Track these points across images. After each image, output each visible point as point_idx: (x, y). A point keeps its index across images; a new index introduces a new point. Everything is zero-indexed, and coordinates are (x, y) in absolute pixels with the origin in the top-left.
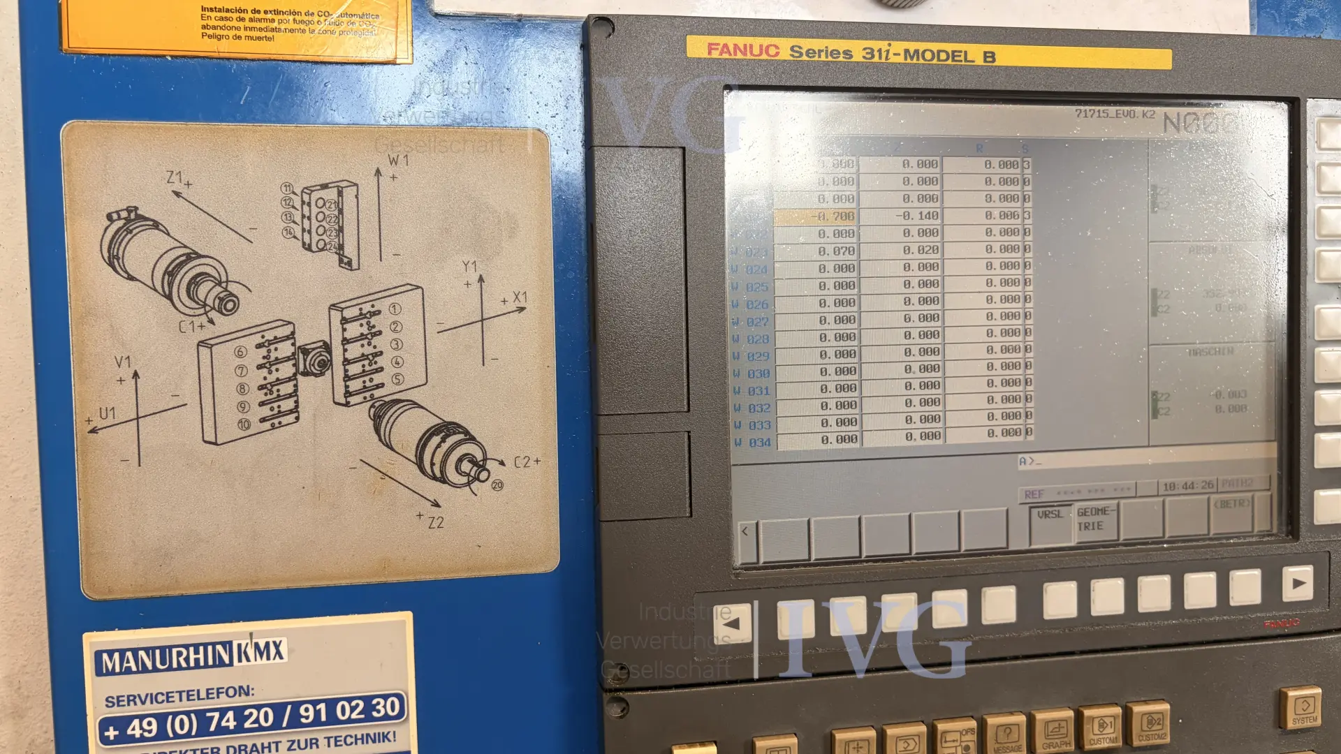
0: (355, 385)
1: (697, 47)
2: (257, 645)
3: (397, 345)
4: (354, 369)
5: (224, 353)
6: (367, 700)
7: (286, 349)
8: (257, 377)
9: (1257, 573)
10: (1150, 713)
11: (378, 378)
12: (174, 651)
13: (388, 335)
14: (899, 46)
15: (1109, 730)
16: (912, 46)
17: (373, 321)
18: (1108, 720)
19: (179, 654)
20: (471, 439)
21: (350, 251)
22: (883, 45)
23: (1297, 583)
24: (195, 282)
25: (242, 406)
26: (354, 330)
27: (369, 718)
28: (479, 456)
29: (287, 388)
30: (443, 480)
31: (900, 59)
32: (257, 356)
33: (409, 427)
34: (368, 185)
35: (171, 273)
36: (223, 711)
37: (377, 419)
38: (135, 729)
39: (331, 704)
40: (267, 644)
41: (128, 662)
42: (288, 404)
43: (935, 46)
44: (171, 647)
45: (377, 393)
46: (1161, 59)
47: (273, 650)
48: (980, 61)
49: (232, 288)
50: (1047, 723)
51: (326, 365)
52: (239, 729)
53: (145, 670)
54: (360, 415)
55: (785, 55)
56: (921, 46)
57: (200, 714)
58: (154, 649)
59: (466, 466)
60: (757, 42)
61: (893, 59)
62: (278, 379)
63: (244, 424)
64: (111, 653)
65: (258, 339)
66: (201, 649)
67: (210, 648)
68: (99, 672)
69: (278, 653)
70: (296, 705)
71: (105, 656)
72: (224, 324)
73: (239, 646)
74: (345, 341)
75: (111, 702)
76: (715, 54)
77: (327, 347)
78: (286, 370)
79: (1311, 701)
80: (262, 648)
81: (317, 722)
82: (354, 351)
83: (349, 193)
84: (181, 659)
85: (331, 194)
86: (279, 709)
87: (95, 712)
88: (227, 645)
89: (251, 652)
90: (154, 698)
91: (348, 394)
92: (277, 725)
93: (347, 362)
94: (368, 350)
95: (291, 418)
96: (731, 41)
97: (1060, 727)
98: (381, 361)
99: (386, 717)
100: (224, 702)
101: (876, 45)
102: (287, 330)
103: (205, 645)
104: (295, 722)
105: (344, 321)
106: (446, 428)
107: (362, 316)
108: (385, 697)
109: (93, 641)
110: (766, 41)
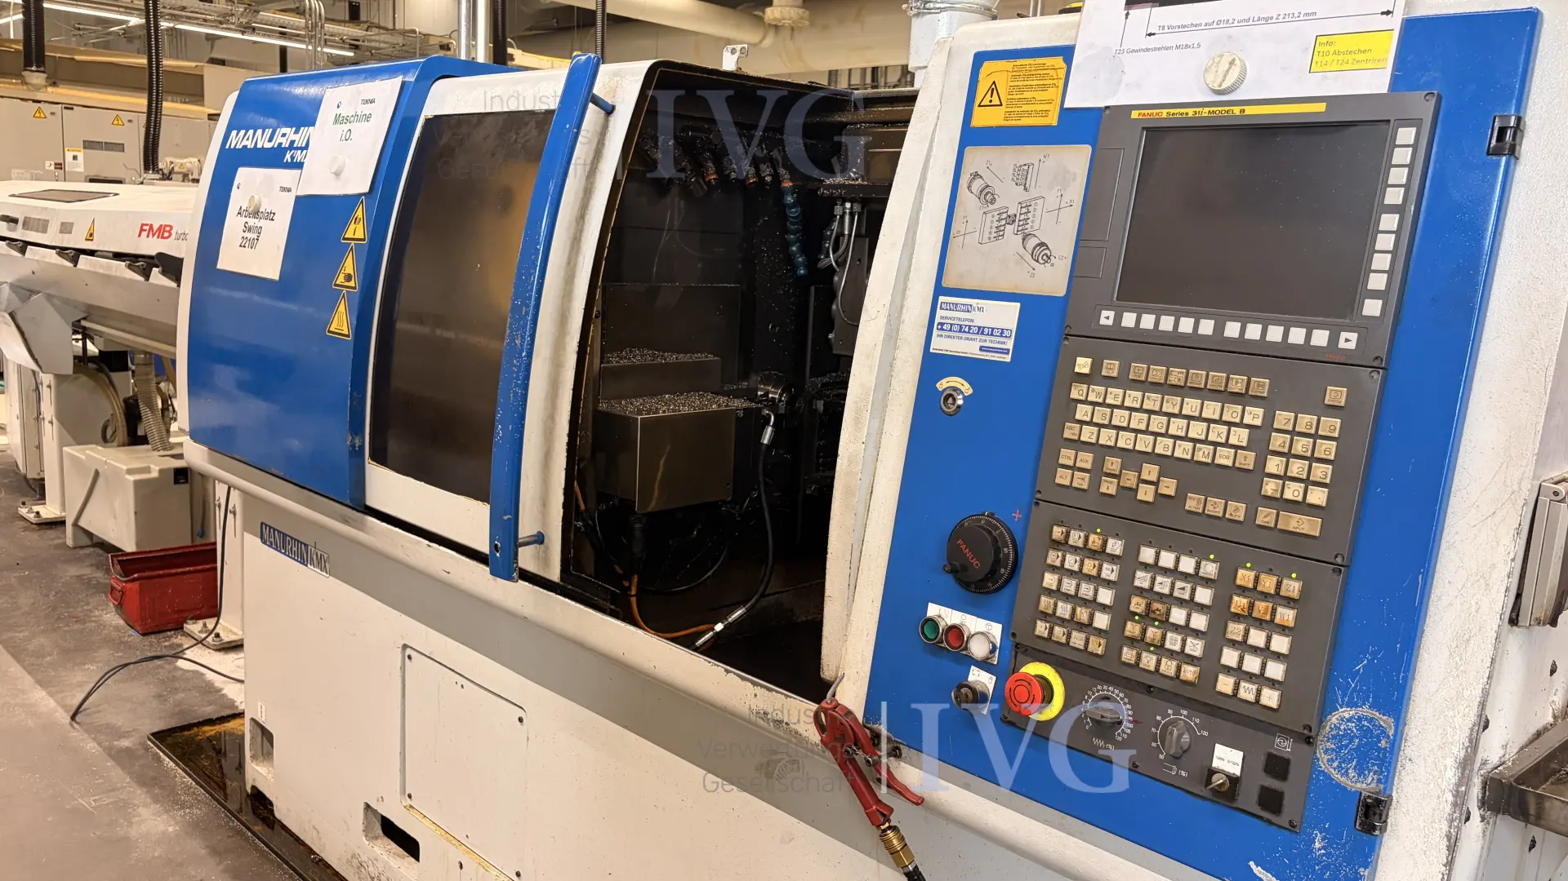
0: (1020, 228)
1: (1135, 114)
2: (978, 307)
3: (1034, 216)
4: (1021, 223)
5: (989, 215)
6: (1002, 330)
7: (1004, 216)
8: (996, 224)
9: (1327, 332)
10: (1259, 382)
11: (1027, 226)
13: (1032, 213)
14: (1206, 110)
15: (1239, 385)
16: (1212, 109)
17: (1029, 208)
18: (1240, 381)
19: (959, 306)
20: (1048, 248)
21: (1027, 186)
22: (1201, 109)
23: (1348, 340)
24: (986, 194)
25: (990, 233)
26: (1024, 210)
27: (1001, 336)
28: (1049, 254)
29: (1002, 228)
30: (1037, 261)
31: (1206, 115)
32: (997, 217)
33: (1032, 242)
34: (1036, 164)
35: (981, 191)
36: (966, 326)
37: (1024, 239)
38: (945, 327)
39: (993, 329)
40: (981, 307)
41: (948, 307)
42: (1001, 233)
43: (1220, 109)
44: (958, 304)
45: (1026, 231)
46: (1321, 107)
48: (1238, 113)
49: (995, 196)
50: (1214, 376)
51: (1014, 221)
52: (969, 332)
53: (950, 310)
54: (1020, 238)
55: (1164, 116)
56: (1215, 109)
57: (961, 325)
58: (954, 304)
59: (1045, 257)
60: (1155, 111)
61: (1203, 115)
62: (1001, 225)
63: (989, 238)
64: (945, 303)
65: (998, 212)
66: (965, 306)
67: (967, 306)
68: (941, 308)
69: (983, 311)
70: (984, 328)
71: (943, 304)
72: (991, 207)
73: (974, 306)
74: (1021, 214)
75: (942, 318)
76: (1141, 117)
77: (1015, 216)
78: (1003, 222)
79: (1339, 393)
81: (988, 334)
82: (1023, 217)
83: (1031, 167)
84: (960, 308)
85: (1026, 167)
86: (979, 328)
87: (937, 320)
88: (971, 306)
89: (976, 309)
90: (950, 318)
91: (1018, 231)
92: (978, 333)
93: (1019, 221)
94: (1026, 217)
95: (1001, 238)
96: (1146, 112)
97: (1218, 379)
98: (1029, 221)
99: (1006, 337)
100: (967, 323)
101: (1197, 110)
102: (1005, 210)
104: (982, 333)
105: (1022, 207)
106: (1042, 244)
107: (1027, 206)
108: (1007, 330)
109: (942, 299)
110: (1158, 111)
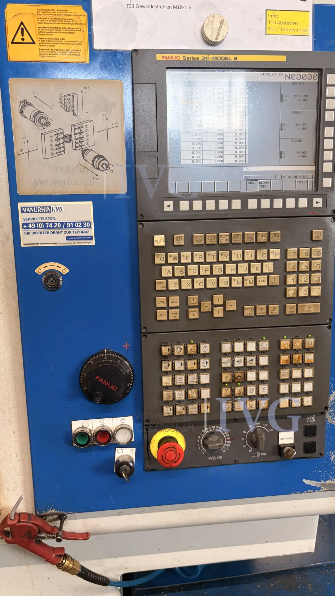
0: (78, 145)
1: (159, 57)
2: (56, 208)
3: (87, 135)
4: (77, 141)
5: (47, 136)
6: (82, 223)
7: (61, 136)
8: (55, 143)
9: (306, 199)
10: (275, 234)
11: (83, 143)
12: (38, 208)
13: (85, 133)
14: (211, 56)
15: (264, 237)
16: (215, 56)
17: (82, 129)
18: (264, 235)
19: (39, 209)
20: (105, 159)
21: (76, 112)
22: (207, 56)
23: (317, 203)
24: (40, 119)
25: (52, 150)
26: (77, 131)
27: (83, 227)
28: (107, 164)
29: (62, 145)
30: (99, 169)
31: (212, 60)
32: (55, 137)
33: (90, 156)
34: (80, 95)
35: (34, 116)
36: (49, 223)
37: (83, 154)
38: (30, 226)
39: (74, 223)
40: (59, 208)
41: (28, 210)
42: (62, 149)
43: (221, 56)
44: (37, 207)
45: (83, 147)
46: (283, 58)
47: (60, 209)
48: (233, 60)
49: (49, 120)
50: (248, 234)
51: (71, 140)
52: (53, 228)
53: (32, 212)
54: (79, 152)
55: (181, 59)
56: (217, 56)
57: (44, 223)
58: (34, 207)
59: (104, 166)
60: (174, 55)
61: (210, 60)
62: (60, 143)
63: (52, 154)
64: (24, 208)
65: (55, 133)
66: (44, 208)
67: (46, 208)
68: (22, 212)
69: (61, 210)
70: (66, 223)
71: (23, 208)
72: (47, 129)
73: (53, 208)
74: (75, 134)
75: (25, 219)
76: (164, 59)
77: (71, 135)
78: (62, 141)
79: (320, 233)
80: (58, 208)
81: (71, 227)
82: (77, 136)
83: (75, 97)
84: (40, 210)
85: (71, 97)
86: (62, 223)
87: (21, 222)
88: (50, 207)
89: (55, 209)
90: (34, 219)
91: (76, 147)
92: (61, 227)
93: (76, 139)
94: (81, 136)
95: (63, 153)
96: (168, 55)
97: (251, 236)
98: (84, 139)
99: (87, 227)
100: (49, 221)
101: (205, 56)
102: (62, 131)
103: (45, 207)
104: (66, 227)
105: (75, 129)
106: (99, 156)
107: (79, 128)
108: (86, 222)
109: (20, 205)
110: (177, 55)
